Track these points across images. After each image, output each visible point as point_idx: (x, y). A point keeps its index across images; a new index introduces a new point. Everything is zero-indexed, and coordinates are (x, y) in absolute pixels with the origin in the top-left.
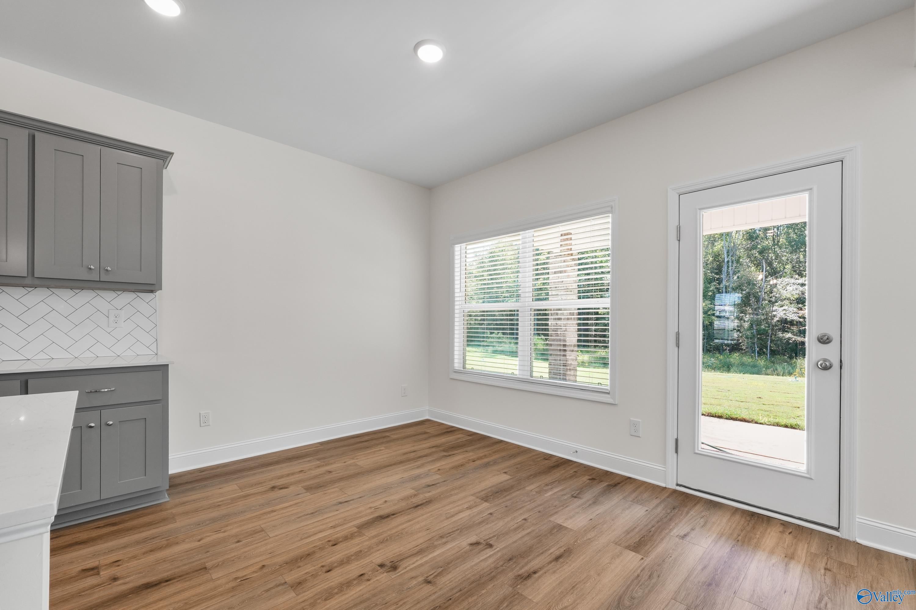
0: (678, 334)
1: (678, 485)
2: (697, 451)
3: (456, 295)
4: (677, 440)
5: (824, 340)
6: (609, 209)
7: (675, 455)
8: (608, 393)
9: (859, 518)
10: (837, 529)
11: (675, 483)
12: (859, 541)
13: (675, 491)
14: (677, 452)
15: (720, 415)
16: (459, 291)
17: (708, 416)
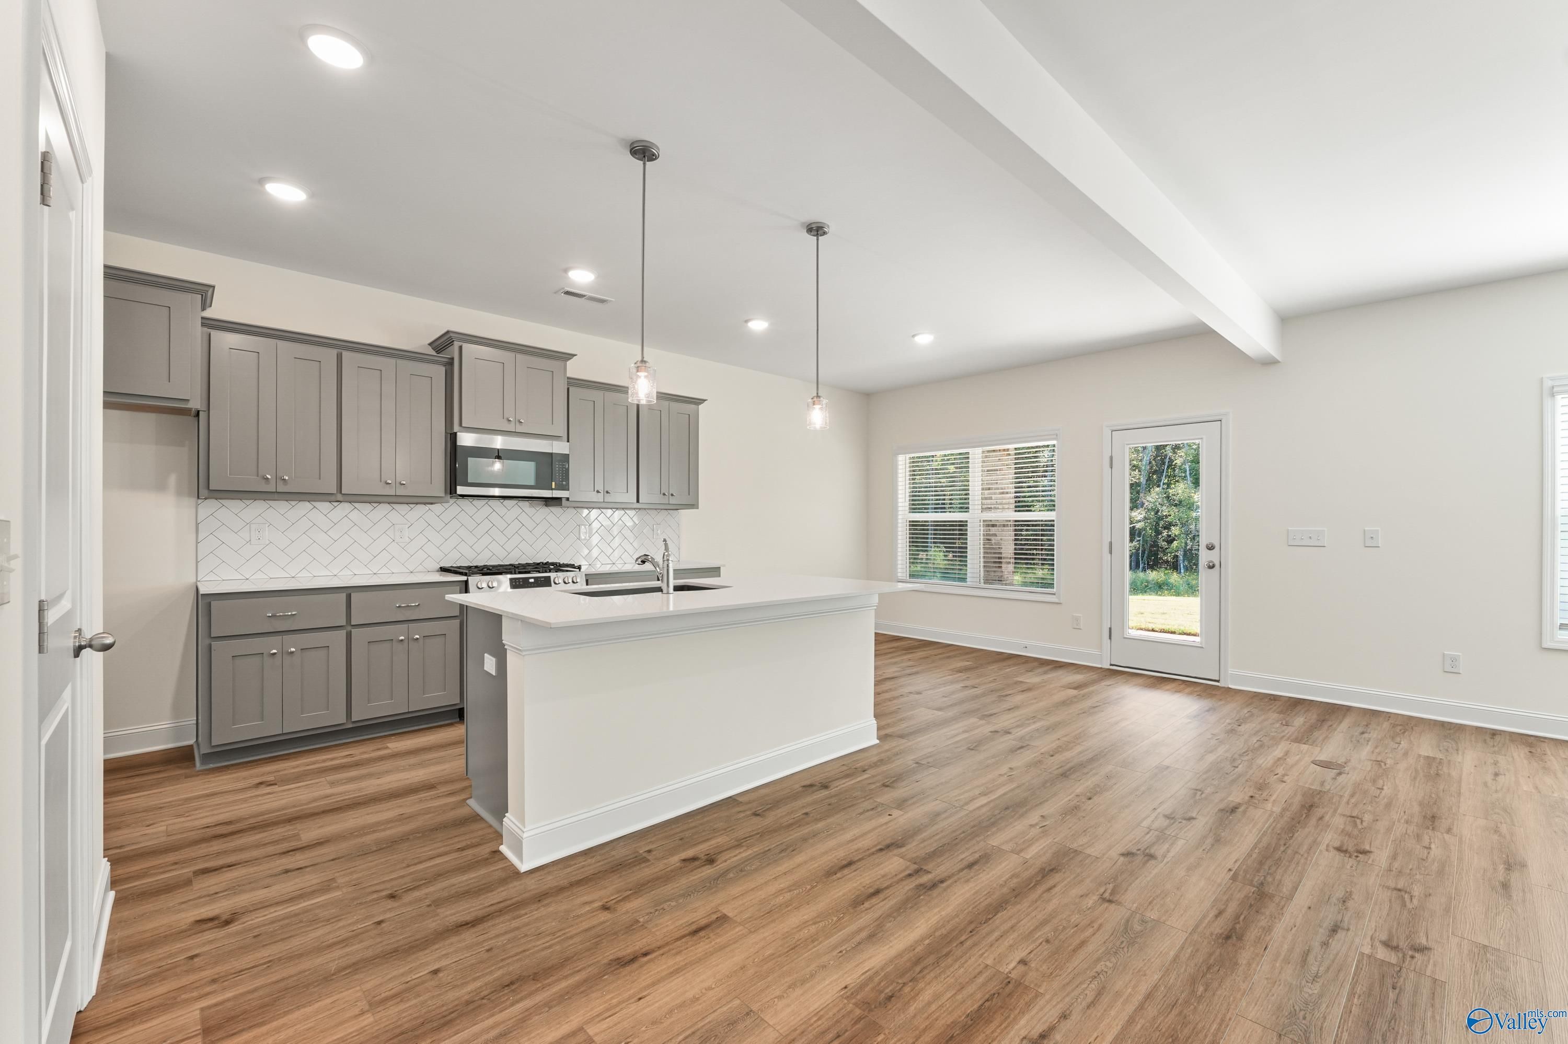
0: (1111, 543)
1: (1111, 665)
2: (1125, 636)
3: (900, 504)
4: (1110, 629)
5: (1211, 548)
6: (1055, 436)
7: (1109, 641)
8: (1054, 594)
9: (1231, 671)
10: (1218, 681)
11: (1109, 664)
12: (1230, 686)
13: (1109, 669)
14: (1110, 638)
15: (1173, 630)
16: (904, 501)
17: (1160, 632)
